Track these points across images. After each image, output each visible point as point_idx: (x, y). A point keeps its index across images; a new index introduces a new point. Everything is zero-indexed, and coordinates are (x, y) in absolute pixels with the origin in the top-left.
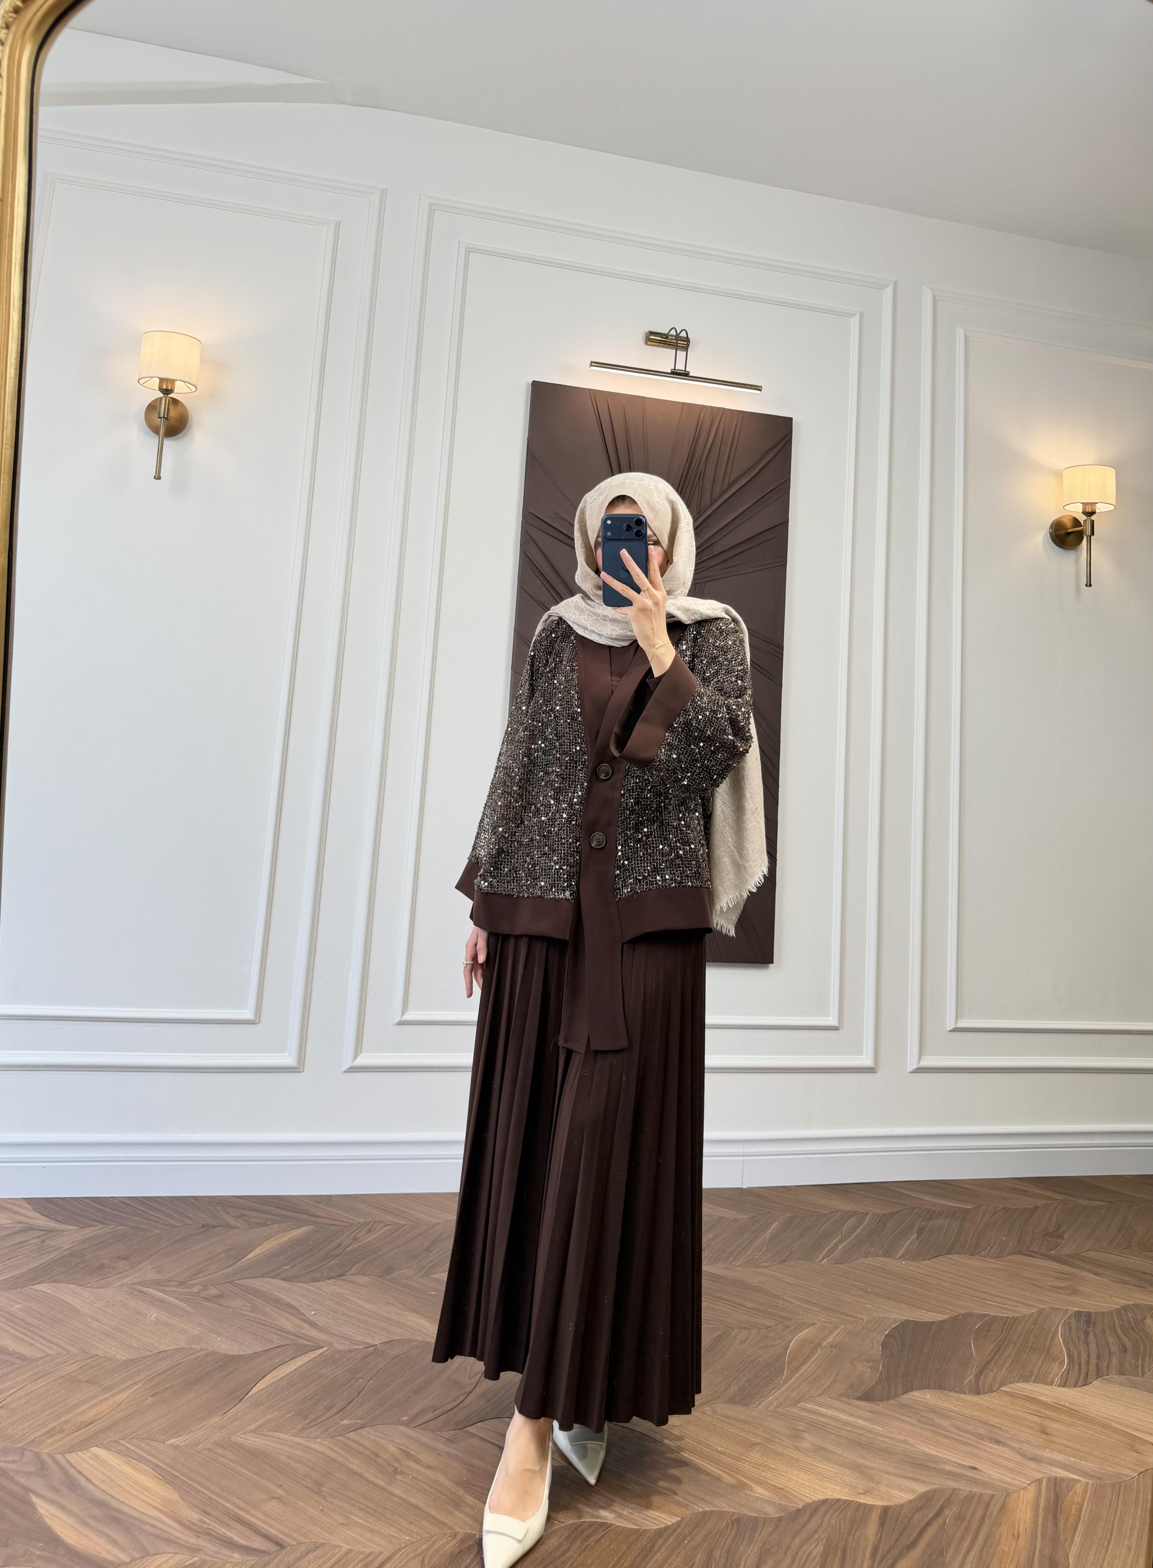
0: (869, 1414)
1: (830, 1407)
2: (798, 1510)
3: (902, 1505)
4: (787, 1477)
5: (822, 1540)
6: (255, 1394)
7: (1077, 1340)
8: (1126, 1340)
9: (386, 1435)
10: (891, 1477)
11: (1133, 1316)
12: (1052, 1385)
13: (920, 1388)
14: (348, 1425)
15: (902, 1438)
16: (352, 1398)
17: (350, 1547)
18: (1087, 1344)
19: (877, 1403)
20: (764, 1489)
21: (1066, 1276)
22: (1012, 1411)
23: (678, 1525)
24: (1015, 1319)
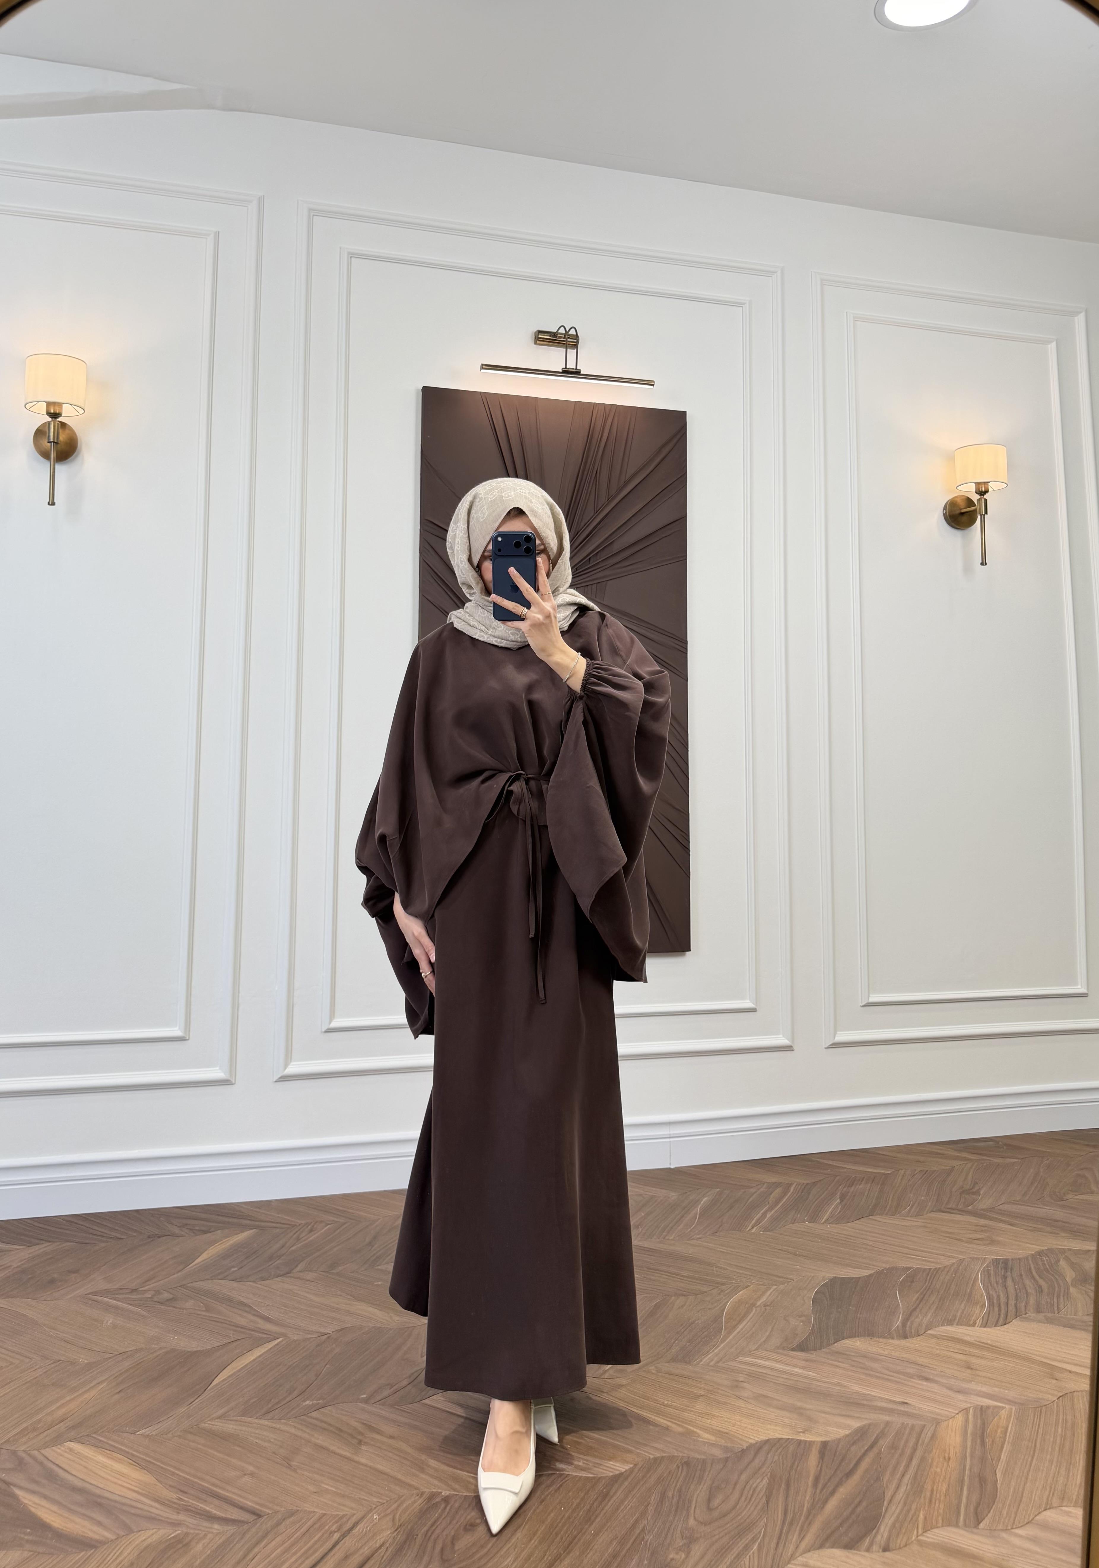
0: (804, 1362)
1: (767, 1359)
2: (743, 1450)
3: (839, 1440)
4: (730, 1422)
5: (766, 1475)
6: (217, 1385)
7: (995, 1285)
8: (1041, 1282)
9: (347, 1412)
10: (827, 1416)
11: (1047, 1260)
12: (974, 1325)
13: (851, 1336)
14: (310, 1405)
15: (836, 1381)
16: (311, 1383)
17: (324, 1512)
18: (1005, 1287)
19: (812, 1352)
20: (710, 1434)
21: (983, 1229)
22: (938, 1352)
23: (631, 1471)
24: (937, 1270)
